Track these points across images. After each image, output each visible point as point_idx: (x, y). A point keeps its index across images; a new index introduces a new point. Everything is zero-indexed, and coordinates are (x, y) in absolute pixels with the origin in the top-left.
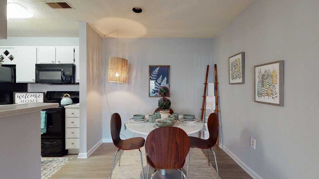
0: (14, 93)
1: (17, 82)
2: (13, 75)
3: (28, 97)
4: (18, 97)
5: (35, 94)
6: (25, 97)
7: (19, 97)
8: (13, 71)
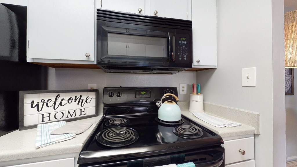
0: (21, 93)
1: (28, 60)
2: (16, 37)
3: (61, 104)
4: (34, 105)
5: (78, 95)
6: (55, 103)
7: (38, 105)
8: (16, 26)
